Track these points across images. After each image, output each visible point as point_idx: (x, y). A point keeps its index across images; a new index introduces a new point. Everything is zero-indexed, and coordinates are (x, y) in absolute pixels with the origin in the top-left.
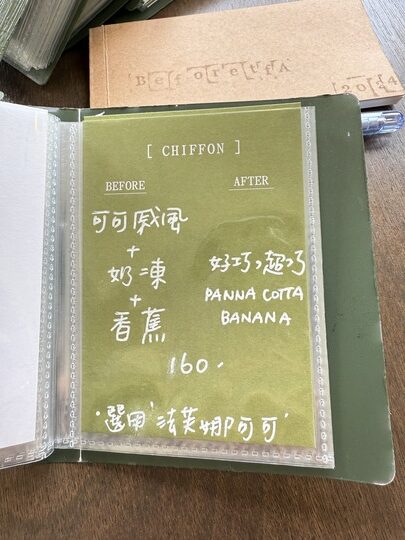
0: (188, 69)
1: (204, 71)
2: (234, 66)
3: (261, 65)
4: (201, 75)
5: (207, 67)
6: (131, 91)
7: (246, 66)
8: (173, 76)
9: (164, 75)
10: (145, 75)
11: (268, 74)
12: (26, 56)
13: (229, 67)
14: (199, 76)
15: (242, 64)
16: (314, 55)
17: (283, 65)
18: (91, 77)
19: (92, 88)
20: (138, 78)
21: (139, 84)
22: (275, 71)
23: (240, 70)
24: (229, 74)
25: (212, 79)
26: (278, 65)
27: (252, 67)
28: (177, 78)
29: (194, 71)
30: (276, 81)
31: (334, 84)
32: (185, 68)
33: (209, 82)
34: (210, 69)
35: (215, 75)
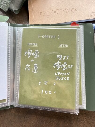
0: (52, 11)
1: (56, 11)
2: (64, 10)
3: (70, 9)
4: (56, 12)
5: (57, 10)
6: (39, 16)
7: (67, 10)
8: (49, 12)
9: (47, 12)
10: (42, 12)
11: (72, 12)
12: (13, 7)
13: (62, 10)
14: (55, 12)
15: (66, 9)
16: (83, 7)
17: (75, 9)
18: (29, 12)
19: (29, 15)
20: (40, 13)
21: (41, 14)
22: (74, 11)
23: (65, 11)
24: (62, 12)
25: (58, 13)
26: (74, 10)
27: (68, 10)
28: (50, 13)
29: (54, 11)
30: (74, 13)
31: (88, 14)
32: (51, 10)
33: (58, 14)
34: (58, 11)
35: (59, 12)
